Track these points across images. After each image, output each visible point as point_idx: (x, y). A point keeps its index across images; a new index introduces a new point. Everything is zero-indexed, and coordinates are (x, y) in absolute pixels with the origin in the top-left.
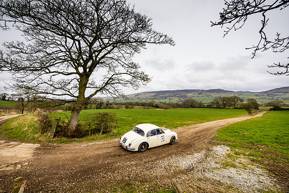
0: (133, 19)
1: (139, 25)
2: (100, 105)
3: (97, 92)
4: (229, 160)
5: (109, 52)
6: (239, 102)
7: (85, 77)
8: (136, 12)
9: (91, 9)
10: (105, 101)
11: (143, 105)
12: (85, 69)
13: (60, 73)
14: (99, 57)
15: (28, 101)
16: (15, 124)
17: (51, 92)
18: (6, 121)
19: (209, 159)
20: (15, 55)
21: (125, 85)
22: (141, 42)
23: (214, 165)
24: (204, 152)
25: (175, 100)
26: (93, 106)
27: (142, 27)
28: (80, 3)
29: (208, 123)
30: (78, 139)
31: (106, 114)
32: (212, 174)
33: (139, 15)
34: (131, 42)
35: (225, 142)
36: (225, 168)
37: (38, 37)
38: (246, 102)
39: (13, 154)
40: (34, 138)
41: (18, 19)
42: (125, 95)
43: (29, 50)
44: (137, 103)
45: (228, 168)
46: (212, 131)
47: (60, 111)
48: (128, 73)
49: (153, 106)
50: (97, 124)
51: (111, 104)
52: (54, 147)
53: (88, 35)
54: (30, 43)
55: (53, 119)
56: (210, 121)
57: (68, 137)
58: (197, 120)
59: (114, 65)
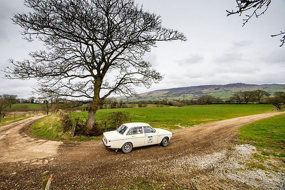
0: (142, 19)
1: (148, 24)
2: (114, 105)
3: (110, 92)
4: (255, 161)
5: (120, 53)
6: (265, 96)
7: (99, 78)
8: (144, 11)
9: (101, 14)
10: (118, 100)
11: (156, 103)
12: (99, 71)
13: (77, 76)
14: (111, 58)
15: (52, 103)
16: (42, 124)
17: (70, 94)
18: (35, 121)
19: (231, 159)
20: (39, 63)
21: (137, 84)
22: (151, 41)
23: (237, 166)
24: (225, 151)
25: (189, 97)
26: (108, 105)
27: (151, 26)
28: (92, 10)
29: (228, 120)
30: (96, 137)
31: (121, 113)
32: (236, 175)
33: (147, 14)
34: (141, 42)
35: (249, 141)
36: (251, 170)
37: (56, 46)
38: (274, 96)
39: (41, 150)
40: (57, 136)
41: (40, 31)
42: (138, 93)
43: (50, 57)
44: (149, 101)
45: (255, 169)
46: (233, 129)
47: (79, 111)
48: (139, 72)
49: (166, 104)
50: (112, 123)
51: (124, 103)
52: (75, 145)
53: (100, 39)
54: (51, 51)
55: (73, 118)
56: (231, 118)
57: (87, 135)
58: (215, 117)
59: (126, 65)
